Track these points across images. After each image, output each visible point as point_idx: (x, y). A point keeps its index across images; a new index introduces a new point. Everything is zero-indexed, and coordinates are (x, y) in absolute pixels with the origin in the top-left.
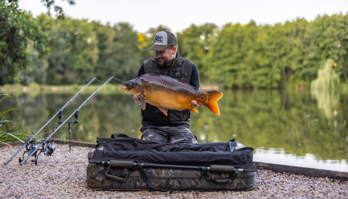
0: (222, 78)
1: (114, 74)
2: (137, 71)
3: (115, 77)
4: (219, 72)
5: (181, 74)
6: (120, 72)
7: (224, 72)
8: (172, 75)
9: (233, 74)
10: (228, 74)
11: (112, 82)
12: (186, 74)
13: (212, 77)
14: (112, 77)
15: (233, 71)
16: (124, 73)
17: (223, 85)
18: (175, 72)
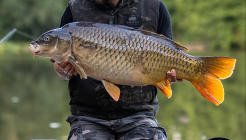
0: (210, 32)
1: (19, 24)
2: (58, 19)
3: (19, 29)
4: (205, 20)
5: (139, 19)
6: (28, 21)
7: (215, 21)
8: (122, 21)
9: (230, 25)
10: (221, 25)
11: (14, 39)
12: (147, 19)
13: (194, 29)
14: (15, 30)
15: (230, 19)
16: (36, 22)
17: (212, 44)
18: (128, 16)
